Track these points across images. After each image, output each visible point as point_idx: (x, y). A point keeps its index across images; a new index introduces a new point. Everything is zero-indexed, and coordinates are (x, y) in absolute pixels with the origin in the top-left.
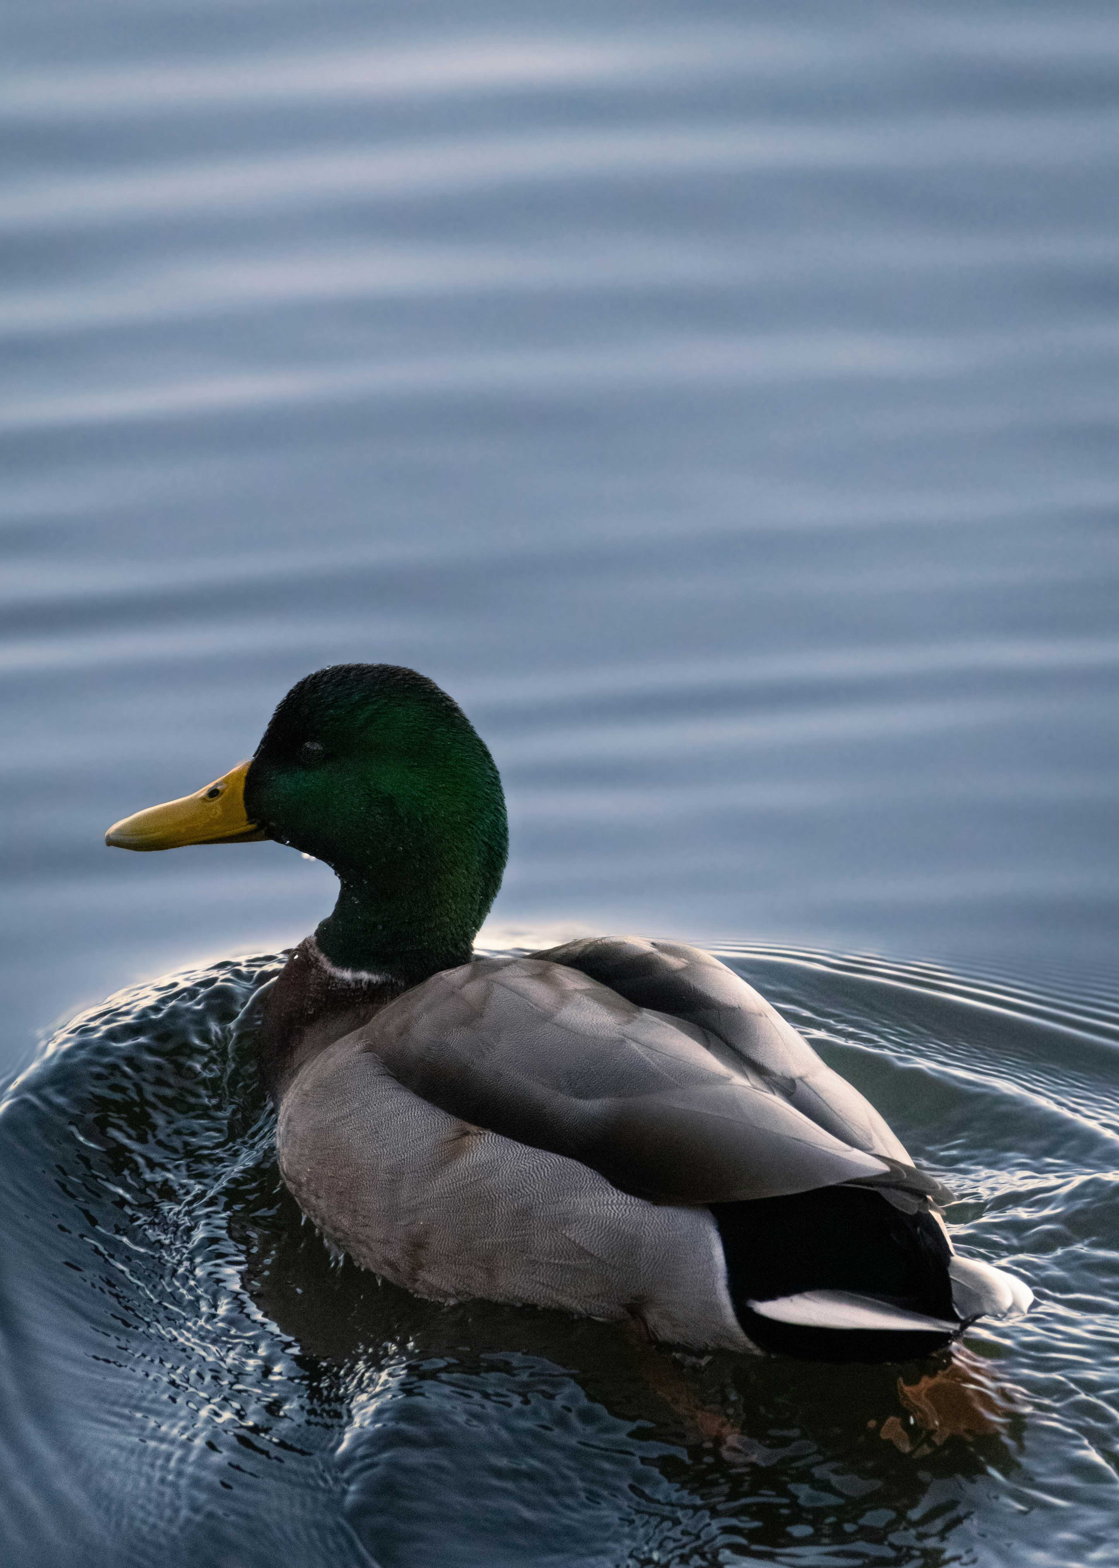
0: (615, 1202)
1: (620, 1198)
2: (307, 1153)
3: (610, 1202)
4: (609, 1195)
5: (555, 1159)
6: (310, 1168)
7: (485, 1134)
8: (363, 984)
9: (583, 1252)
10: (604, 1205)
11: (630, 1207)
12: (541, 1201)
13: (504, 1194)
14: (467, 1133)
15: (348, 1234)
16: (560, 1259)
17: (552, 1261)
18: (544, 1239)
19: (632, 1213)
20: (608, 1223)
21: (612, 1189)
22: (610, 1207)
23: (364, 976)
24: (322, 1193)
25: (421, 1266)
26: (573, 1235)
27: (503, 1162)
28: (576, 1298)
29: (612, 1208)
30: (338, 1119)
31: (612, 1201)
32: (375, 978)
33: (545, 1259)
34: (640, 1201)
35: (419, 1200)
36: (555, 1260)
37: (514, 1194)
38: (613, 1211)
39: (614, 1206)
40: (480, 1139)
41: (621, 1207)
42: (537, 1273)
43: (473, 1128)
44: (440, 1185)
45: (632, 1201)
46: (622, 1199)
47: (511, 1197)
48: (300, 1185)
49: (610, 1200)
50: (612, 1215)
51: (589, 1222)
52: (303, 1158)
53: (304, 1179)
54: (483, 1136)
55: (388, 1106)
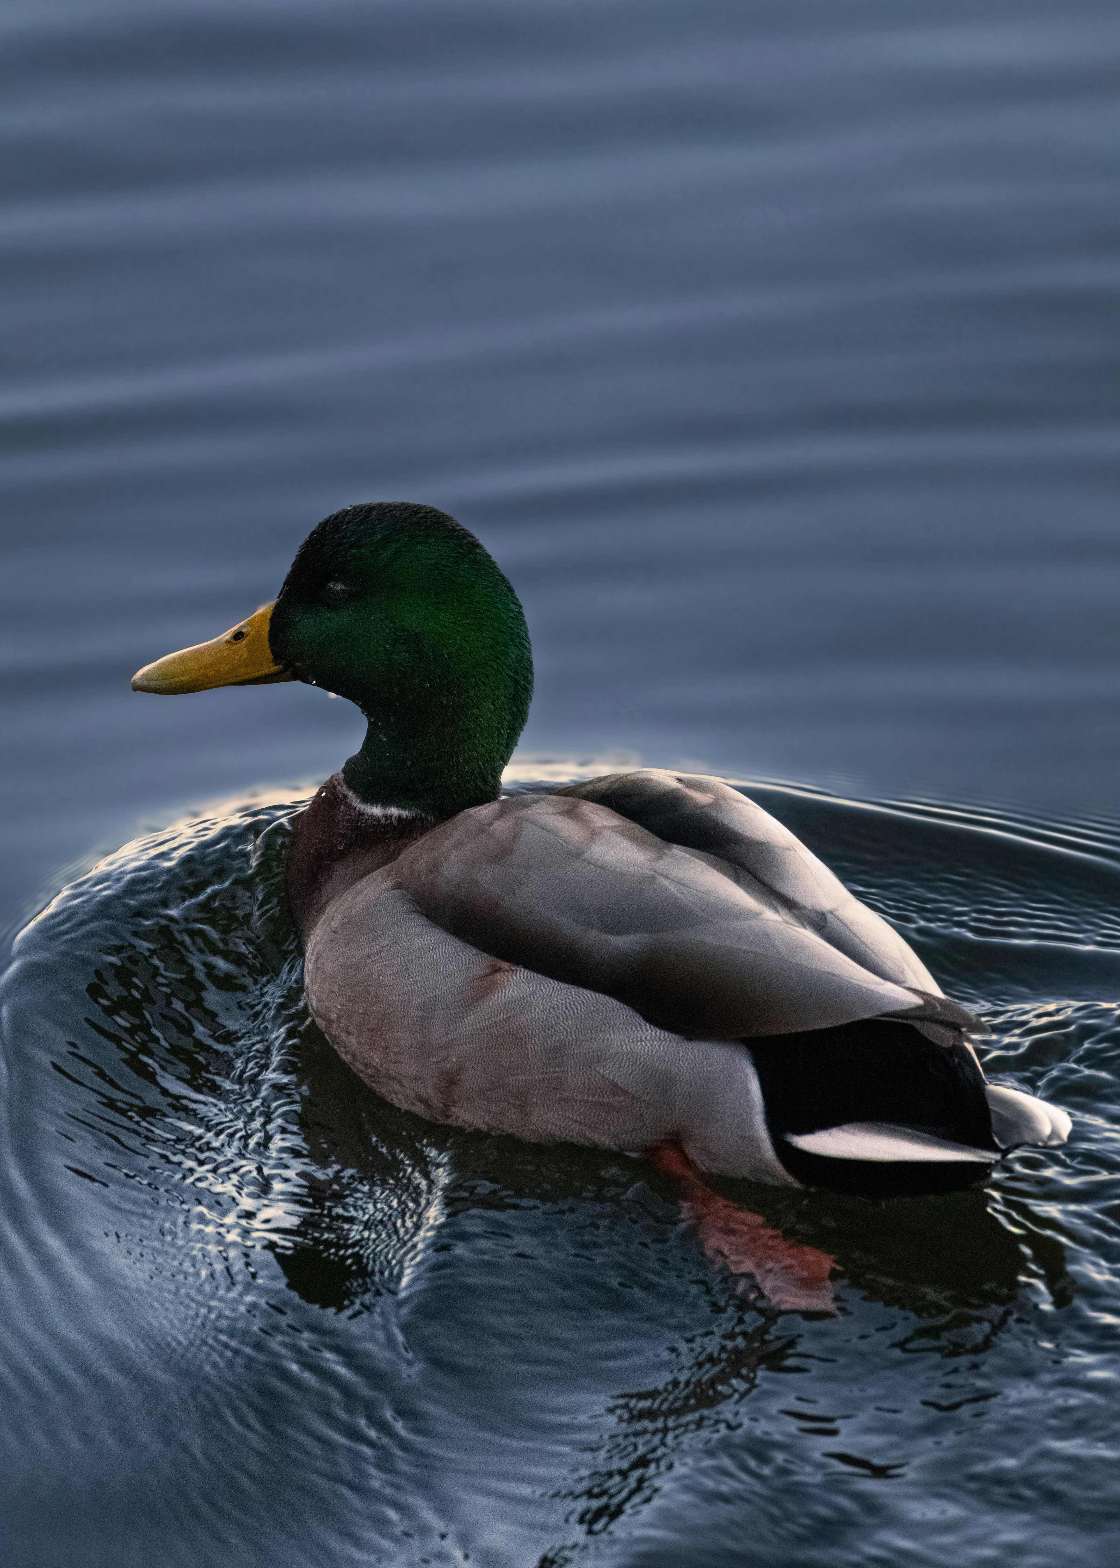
0: (648, 1038)
1: (653, 1033)
2: (337, 989)
3: (643, 1038)
4: (642, 1031)
5: (588, 995)
6: (341, 1005)
7: (517, 970)
8: (393, 820)
9: (616, 1089)
10: (638, 1041)
11: (664, 1043)
12: (574, 1038)
13: (537, 1031)
14: (499, 970)
15: (380, 1071)
16: (593, 1096)
17: (585, 1098)
18: (577, 1076)
19: (666, 1050)
20: (642, 1059)
21: (645, 1025)
22: (643, 1043)
23: (394, 811)
24: (353, 1030)
25: (454, 1103)
26: (607, 1071)
27: (536, 998)
28: (609, 1135)
29: (646, 1045)
30: (368, 956)
31: (646, 1038)
32: (405, 813)
33: (579, 1096)
34: (674, 1036)
35: (451, 1037)
36: (589, 1097)
37: (547, 1031)
38: (647, 1047)
39: (647, 1043)
40: (512, 976)
41: (655, 1043)
42: (570, 1111)
43: (504, 965)
44: (471, 1022)
45: (666, 1037)
46: (656, 1034)
47: (544, 1034)
48: (330, 1021)
49: (644, 1037)
50: (646, 1051)
51: (622, 1059)
52: (333, 995)
53: (334, 1016)
54: (514, 972)
55: (419, 942)
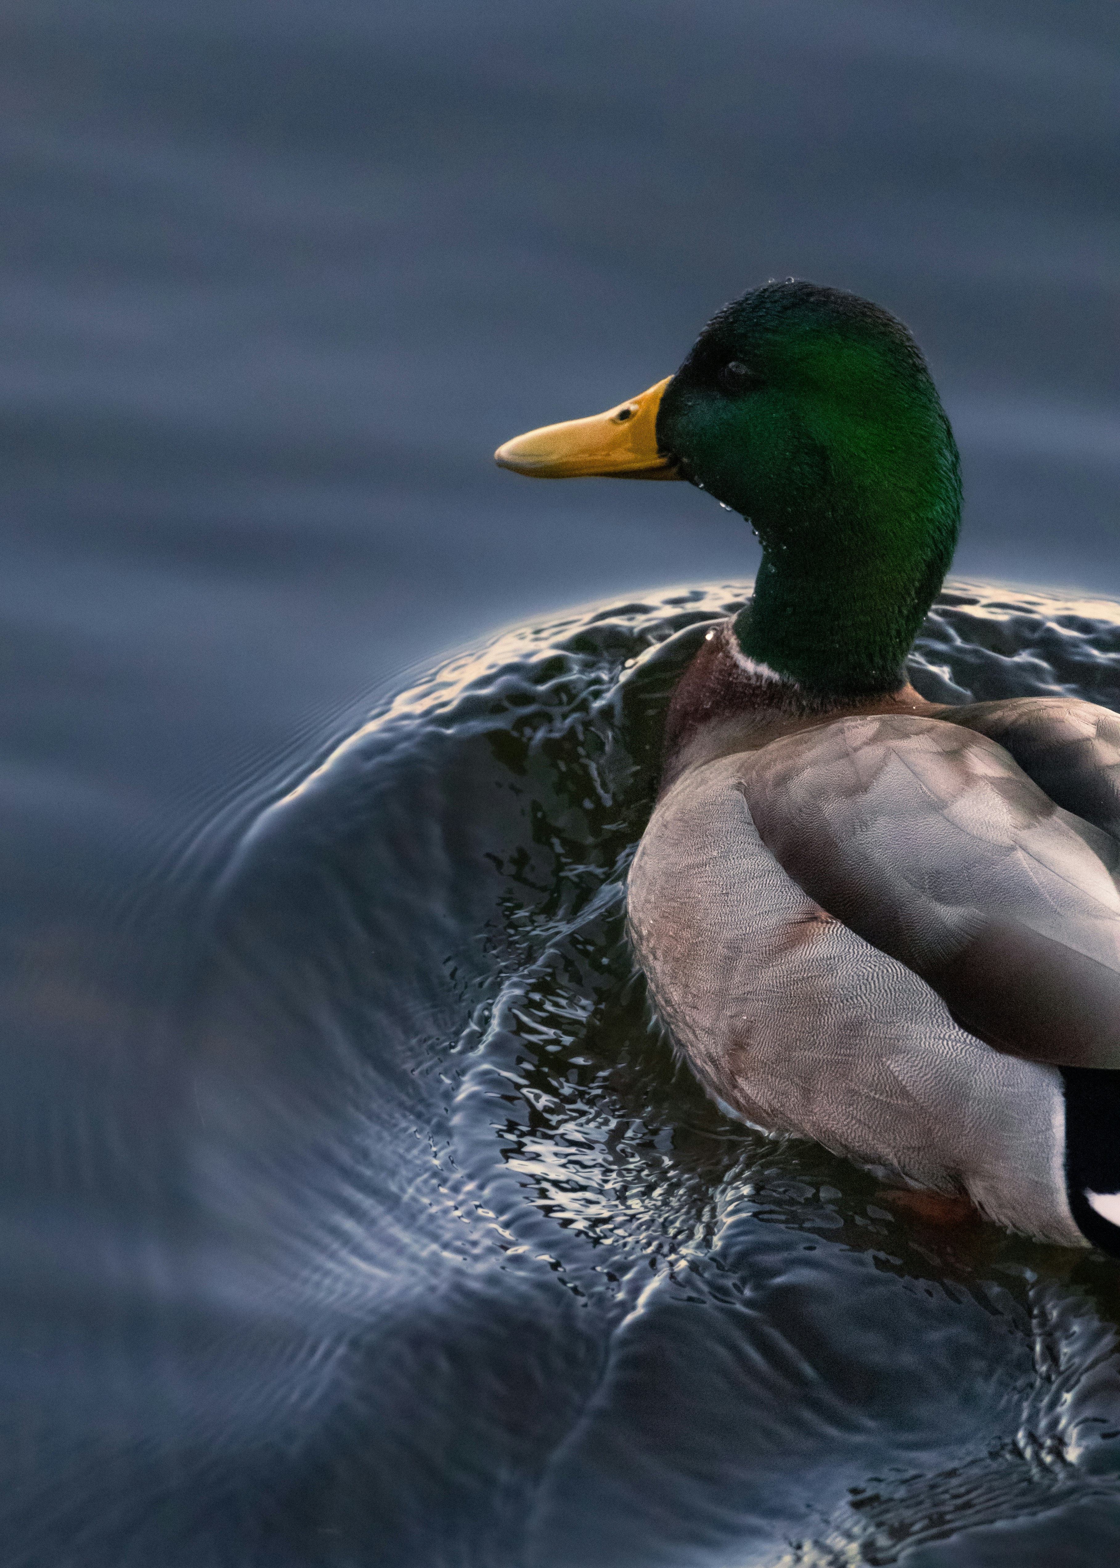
0: (953, 1037)
1: (956, 1033)
2: (653, 900)
3: (947, 1037)
4: (949, 1027)
5: (898, 968)
6: (654, 921)
7: (833, 923)
8: (763, 682)
9: (905, 1092)
10: (943, 1039)
11: (968, 1047)
12: (873, 1017)
13: (835, 1000)
14: (814, 919)
15: (677, 1012)
16: (881, 1094)
17: (872, 1094)
18: (868, 1065)
19: (968, 1055)
20: (937, 1063)
22: (945, 1042)
23: (765, 671)
24: (659, 953)
25: (740, 1071)
26: (898, 1069)
27: (841, 961)
28: (894, 1147)
29: (948, 1045)
30: (690, 867)
31: (950, 1036)
32: (775, 677)
33: (865, 1091)
34: (982, 1042)
35: (750, 987)
36: (876, 1094)
37: (845, 1003)
38: (947, 1048)
39: (950, 1043)
40: (824, 928)
41: (958, 1045)
42: (855, 1106)
43: (823, 914)
44: (771, 975)
45: (972, 1041)
46: (962, 1036)
47: (841, 1004)
48: (641, 937)
49: (948, 1034)
50: (945, 1052)
51: (917, 1056)
52: (649, 906)
53: (645, 932)
54: (830, 925)
55: (747, 864)
